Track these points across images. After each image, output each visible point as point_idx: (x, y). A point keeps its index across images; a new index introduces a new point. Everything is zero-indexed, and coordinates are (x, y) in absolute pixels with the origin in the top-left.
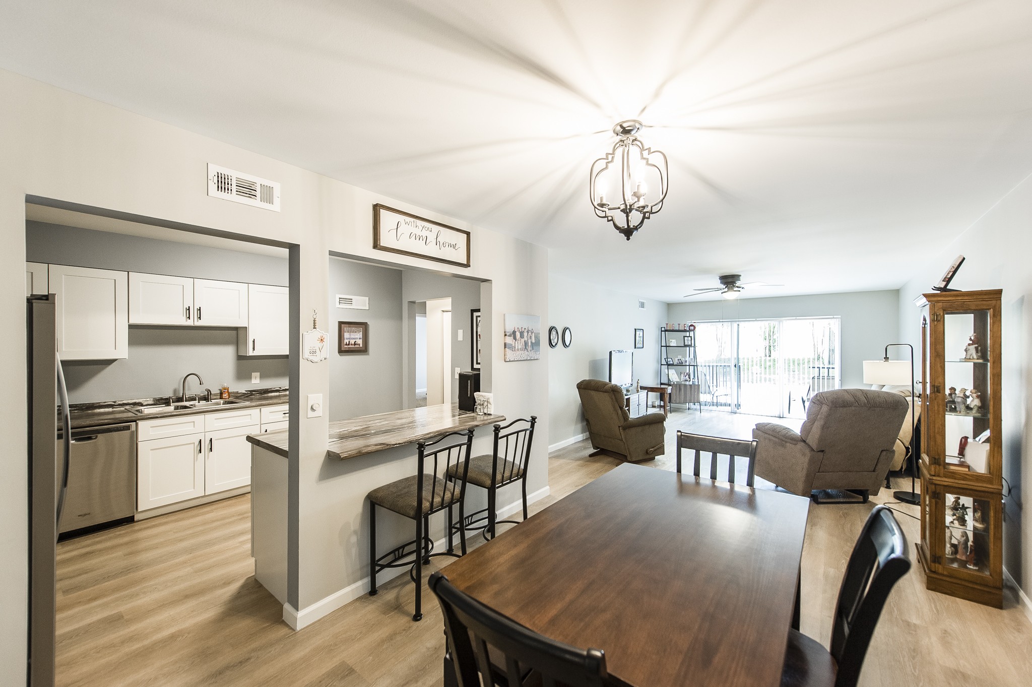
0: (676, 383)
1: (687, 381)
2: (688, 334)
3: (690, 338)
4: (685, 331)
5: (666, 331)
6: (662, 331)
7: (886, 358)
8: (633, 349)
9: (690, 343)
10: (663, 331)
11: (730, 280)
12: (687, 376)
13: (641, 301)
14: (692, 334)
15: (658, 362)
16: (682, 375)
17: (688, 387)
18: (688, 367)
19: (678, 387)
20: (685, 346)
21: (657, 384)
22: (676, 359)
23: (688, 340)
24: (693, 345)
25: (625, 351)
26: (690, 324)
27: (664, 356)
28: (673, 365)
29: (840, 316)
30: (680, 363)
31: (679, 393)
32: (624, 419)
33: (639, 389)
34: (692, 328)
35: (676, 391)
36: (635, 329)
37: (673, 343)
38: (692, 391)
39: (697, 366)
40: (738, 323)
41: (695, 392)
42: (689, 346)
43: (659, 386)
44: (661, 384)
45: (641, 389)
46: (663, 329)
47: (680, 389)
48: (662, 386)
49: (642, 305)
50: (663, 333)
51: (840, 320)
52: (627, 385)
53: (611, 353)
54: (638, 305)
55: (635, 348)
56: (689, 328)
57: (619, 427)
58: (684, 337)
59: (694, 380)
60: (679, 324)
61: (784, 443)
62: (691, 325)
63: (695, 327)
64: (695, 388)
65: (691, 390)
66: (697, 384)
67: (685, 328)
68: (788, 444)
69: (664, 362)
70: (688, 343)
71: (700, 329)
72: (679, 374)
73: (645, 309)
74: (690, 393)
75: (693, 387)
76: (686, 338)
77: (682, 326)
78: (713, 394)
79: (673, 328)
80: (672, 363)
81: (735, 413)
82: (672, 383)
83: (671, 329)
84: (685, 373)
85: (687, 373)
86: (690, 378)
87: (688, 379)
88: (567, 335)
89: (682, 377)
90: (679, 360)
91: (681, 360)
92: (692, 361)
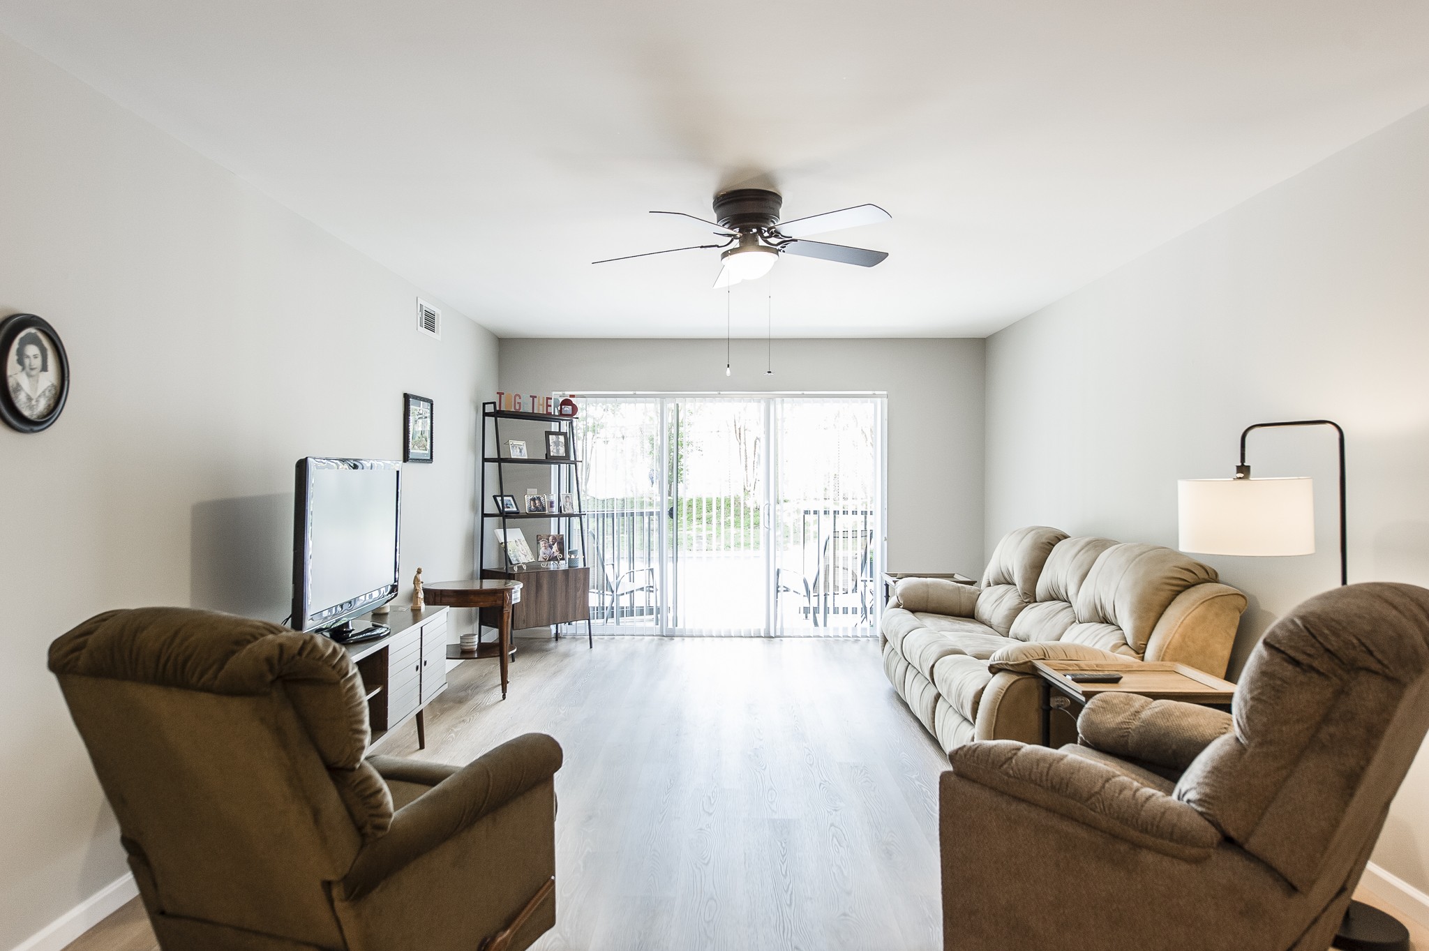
0: (525, 568)
1: (556, 558)
2: (554, 427)
3: (562, 438)
4: (547, 418)
5: (498, 414)
6: (485, 414)
7: (1244, 470)
8: (399, 465)
9: (562, 452)
10: (489, 415)
11: (751, 208)
12: (555, 547)
13: (426, 306)
14: (565, 427)
15: (474, 507)
16: (542, 543)
17: (560, 577)
18: (556, 519)
19: (534, 577)
20: (552, 460)
21: (472, 577)
22: (528, 498)
23: (557, 444)
24: (569, 458)
25: (368, 464)
26: (561, 400)
27: (492, 488)
28: (516, 515)
29: (885, 393)
30: (537, 509)
31: (537, 597)
32: (360, 829)
33: (423, 606)
34: (568, 409)
35: (529, 592)
36: (407, 397)
37: (518, 449)
38: (571, 591)
39: (580, 516)
40: (676, 401)
41: (576, 590)
42: (558, 460)
43: (476, 586)
44: (485, 574)
45: (427, 602)
46: (490, 409)
47: (539, 587)
48: (489, 584)
49: (429, 321)
50: (490, 421)
51: (886, 400)
52: (375, 595)
53: (302, 467)
54: (416, 318)
55: (406, 458)
56: (560, 410)
57: (327, 885)
58: (548, 433)
59: (573, 557)
60: (533, 397)
61: (1123, 848)
62: (566, 402)
63: (575, 409)
64: (576, 579)
65: (567, 586)
66: (581, 565)
67: (550, 409)
68: (1148, 858)
69: (490, 507)
70: (558, 451)
71: (590, 411)
72: (534, 541)
73: (438, 333)
74: (564, 594)
75: (570, 575)
76: (550, 436)
77: (540, 401)
78: (614, 589)
79: (517, 408)
80: (515, 509)
81: (671, 637)
82: (516, 569)
83: (513, 410)
84: (551, 538)
85: (554, 538)
86: (561, 550)
87: (557, 554)
88: (27, 361)
89: (542, 550)
90: (534, 500)
91: (539, 498)
92: (568, 504)
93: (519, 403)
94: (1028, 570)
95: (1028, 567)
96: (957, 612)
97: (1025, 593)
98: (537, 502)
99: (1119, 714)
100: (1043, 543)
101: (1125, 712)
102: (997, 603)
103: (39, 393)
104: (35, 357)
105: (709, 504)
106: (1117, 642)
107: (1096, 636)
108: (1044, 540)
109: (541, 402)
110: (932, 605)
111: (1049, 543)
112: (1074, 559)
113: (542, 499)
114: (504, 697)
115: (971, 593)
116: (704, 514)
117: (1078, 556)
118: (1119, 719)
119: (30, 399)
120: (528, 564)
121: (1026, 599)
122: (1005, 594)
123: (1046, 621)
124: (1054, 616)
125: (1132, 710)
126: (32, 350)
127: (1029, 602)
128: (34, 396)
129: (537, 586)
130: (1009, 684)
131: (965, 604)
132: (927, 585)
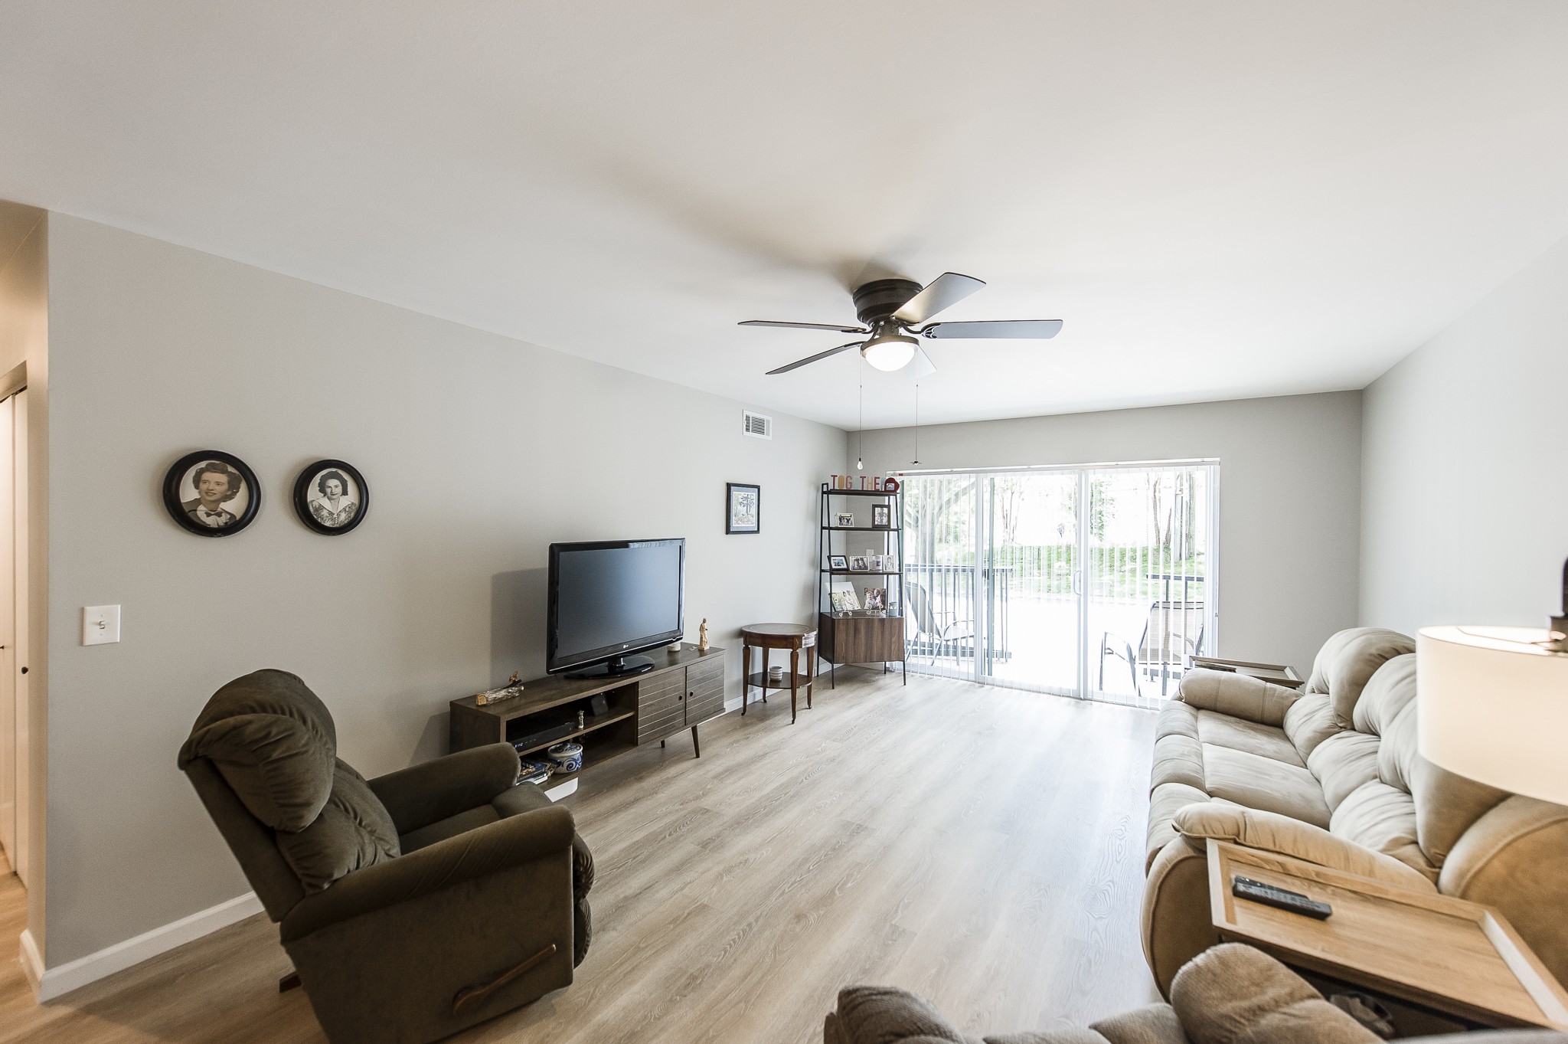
0: (850, 614)
1: (877, 608)
2: (882, 500)
3: (886, 510)
4: (876, 493)
5: (829, 492)
6: (821, 492)
7: (1566, 625)
9: (885, 521)
10: (825, 493)
12: (879, 599)
13: (752, 415)
14: (890, 500)
15: (812, 563)
16: (868, 595)
17: (876, 624)
18: (885, 576)
19: (852, 624)
20: (877, 528)
22: (852, 559)
23: (881, 515)
24: (893, 526)
26: (887, 478)
27: (827, 550)
29: (1218, 459)
30: (860, 568)
31: (854, 639)
34: (891, 486)
35: (847, 634)
36: (729, 486)
37: (848, 520)
38: (887, 632)
39: (899, 574)
40: (991, 475)
41: (891, 635)
42: (887, 528)
46: (825, 488)
47: (856, 630)
49: (758, 426)
50: (825, 496)
51: (1218, 467)
53: (556, 550)
54: (744, 424)
55: (729, 532)
56: (885, 486)
58: (874, 506)
59: (891, 608)
60: (863, 478)
62: (890, 480)
63: (897, 485)
64: (894, 626)
65: (883, 630)
66: (897, 616)
67: (878, 487)
69: (826, 565)
70: (882, 520)
71: (914, 487)
72: (861, 593)
73: (768, 435)
74: (880, 637)
75: (886, 623)
76: (876, 509)
77: (870, 479)
78: (942, 634)
79: (849, 487)
80: (845, 567)
81: (982, 684)
82: (841, 615)
83: (845, 488)
84: (875, 591)
85: (878, 592)
86: (884, 602)
87: (880, 604)
88: (329, 490)
89: (868, 600)
90: (857, 560)
91: (862, 559)
92: (889, 564)
93: (851, 483)
94: (1346, 686)
95: (1346, 683)
96: (1258, 715)
97: (1339, 715)
98: (860, 562)
99: (1233, 997)
100: (1371, 655)
101: (1244, 997)
102: (1306, 718)
103: (340, 509)
104: (336, 486)
105: (1123, 554)
106: (1403, 835)
107: (1383, 813)
108: (1373, 651)
109: (870, 482)
110: (1220, 705)
111: (1380, 655)
112: (1393, 687)
113: (865, 559)
114: (793, 723)
115: (1283, 698)
116: (1117, 564)
117: (1400, 686)
118: (1228, 1007)
119: (331, 514)
120: (854, 612)
121: (1341, 722)
122: (1321, 709)
123: (1345, 762)
124: (1357, 759)
125: (1255, 1001)
126: (333, 483)
127: (1345, 728)
128: (336, 513)
129: (855, 631)
130: (1180, 858)
131: (1270, 709)
132: (1219, 681)
